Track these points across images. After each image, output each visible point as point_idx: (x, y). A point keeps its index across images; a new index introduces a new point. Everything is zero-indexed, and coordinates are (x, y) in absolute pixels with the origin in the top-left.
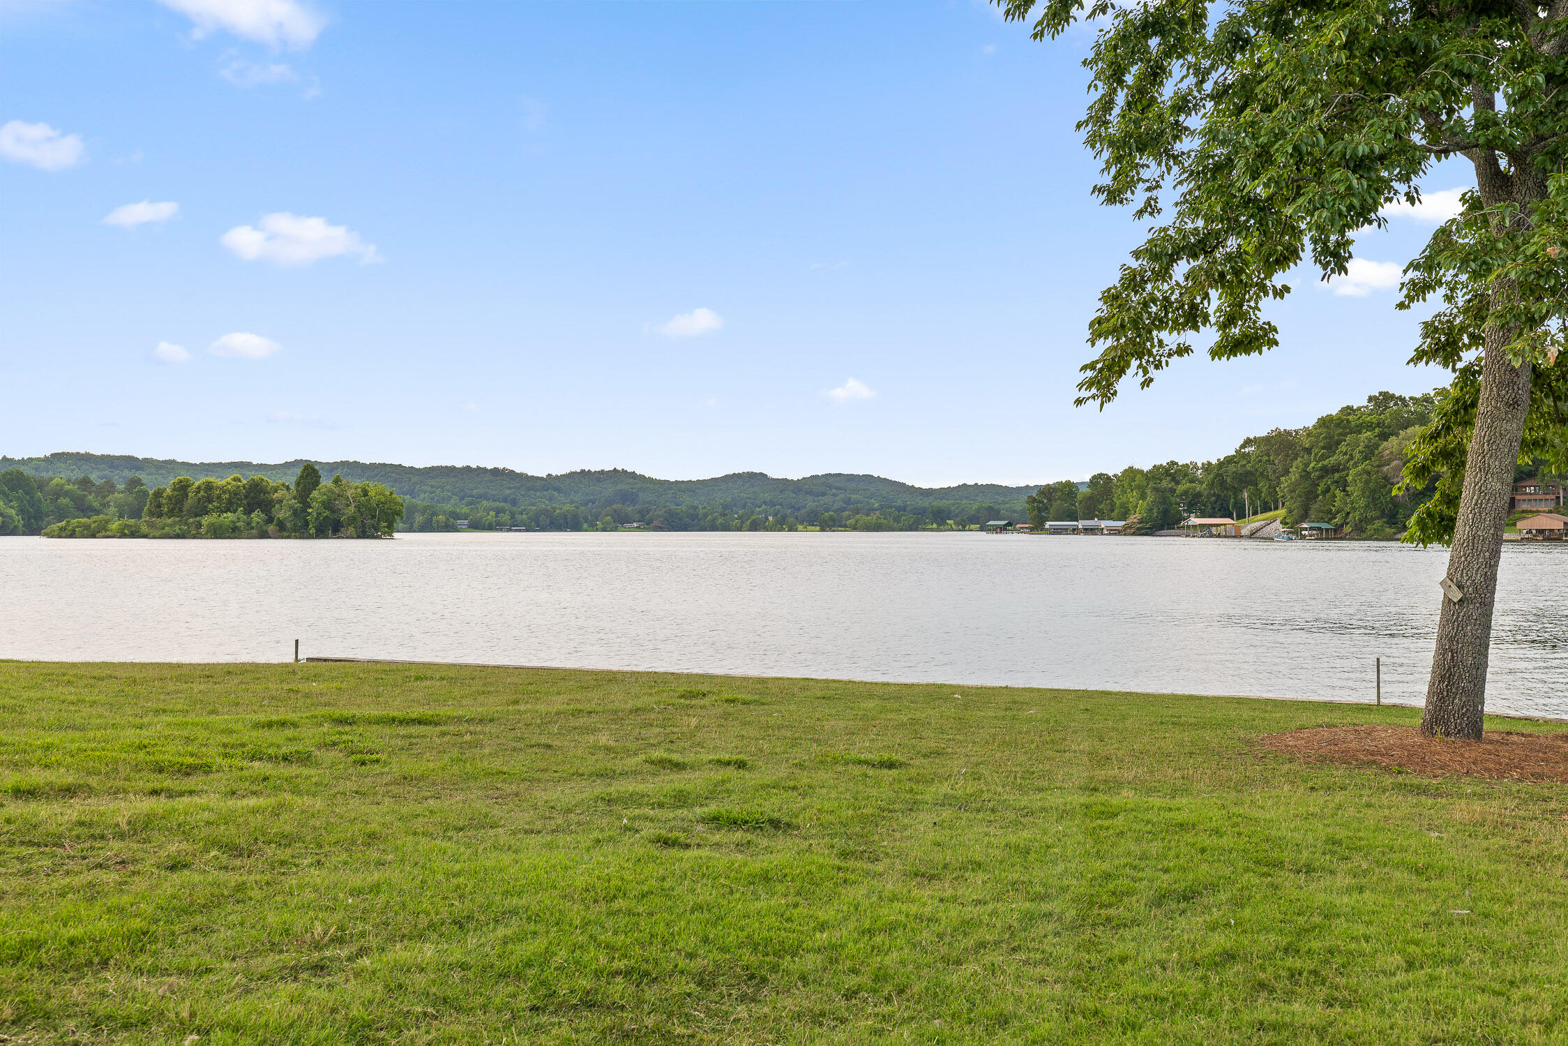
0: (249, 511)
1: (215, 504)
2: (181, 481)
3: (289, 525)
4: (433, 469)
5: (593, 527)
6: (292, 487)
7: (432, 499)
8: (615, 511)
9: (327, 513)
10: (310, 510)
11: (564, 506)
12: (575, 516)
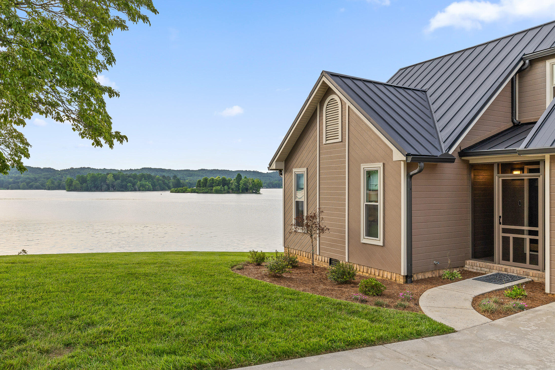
0: (223, 186)
1: (215, 184)
2: (205, 178)
3: (235, 190)
6: (235, 180)
9: (245, 186)
10: (240, 186)
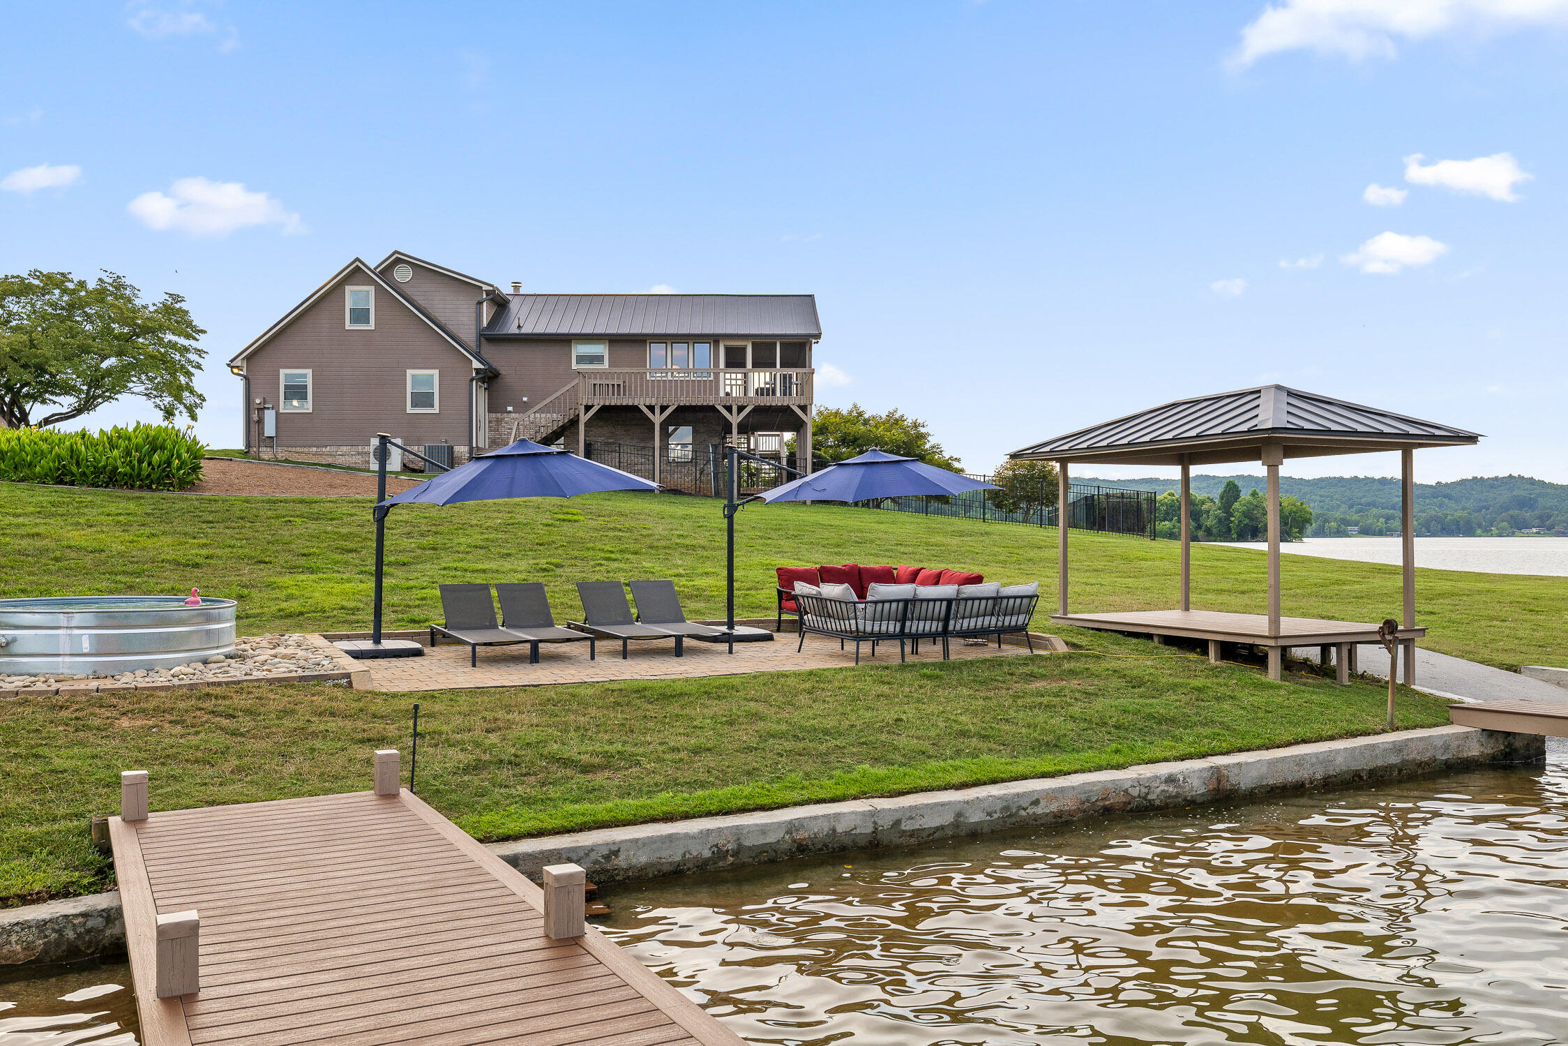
3: (1215, 531)
4: (1321, 480)
5: (1487, 532)
6: (1217, 501)
7: (1322, 507)
8: (1512, 516)
9: (1247, 521)
10: (1233, 519)
11: (1455, 512)
12: (1468, 522)
